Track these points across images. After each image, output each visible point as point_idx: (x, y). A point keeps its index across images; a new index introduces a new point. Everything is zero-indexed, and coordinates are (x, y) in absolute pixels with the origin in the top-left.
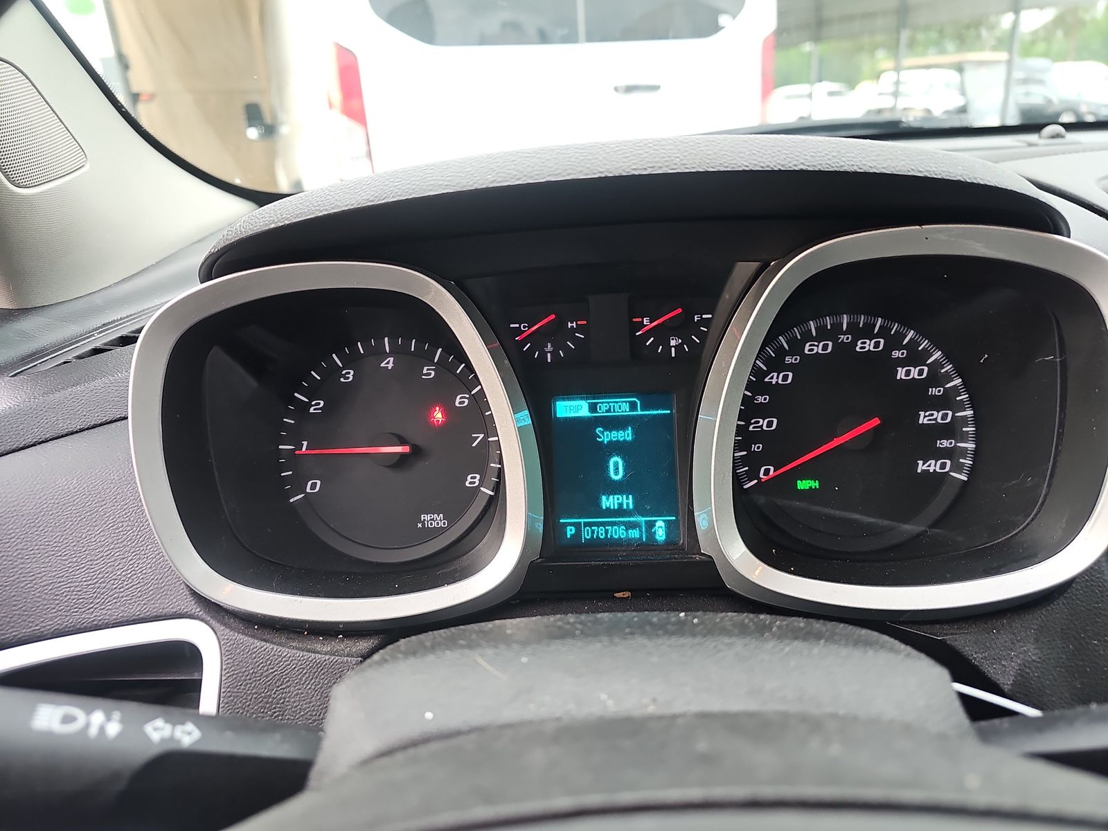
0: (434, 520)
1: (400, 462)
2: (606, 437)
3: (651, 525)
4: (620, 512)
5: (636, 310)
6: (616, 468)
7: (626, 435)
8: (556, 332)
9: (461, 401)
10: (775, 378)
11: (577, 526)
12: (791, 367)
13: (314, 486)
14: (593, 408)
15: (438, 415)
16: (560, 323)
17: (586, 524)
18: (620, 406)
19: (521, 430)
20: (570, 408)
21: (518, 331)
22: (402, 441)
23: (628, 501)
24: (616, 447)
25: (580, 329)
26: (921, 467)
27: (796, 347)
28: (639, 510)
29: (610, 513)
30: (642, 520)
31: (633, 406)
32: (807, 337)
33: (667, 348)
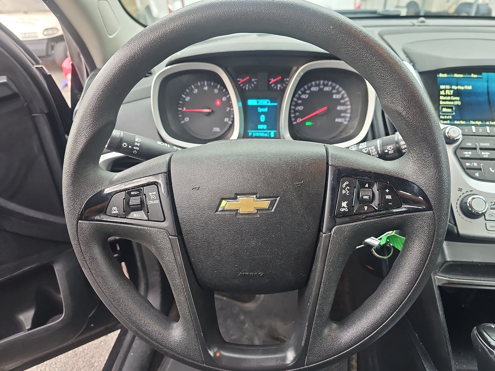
0: (217, 129)
1: (209, 114)
2: (260, 110)
3: (270, 133)
4: (263, 129)
5: (270, 77)
6: (263, 118)
7: (266, 110)
8: (249, 82)
9: (224, 99)
10: (303, 96)
11: (252, 133)
12: (307, 94)
13: (187, 119)
14: (258, 102)
15: (218, 103)
16: (250, 80)
17: (255, 132)
18: (265, 102)
19: (239, 108)
20: (251, 102)
21: (239, 81)
22: (209, 109)
23: (265, 127)
24: (263, 113)
25: (255, 81)
26: (337, 120)
27: (309, 88)
28: (268, 129)
29: (260, 130)
30: (269, 131)
31: (268, 102)
32: (312, 86)
33: (277, 87)
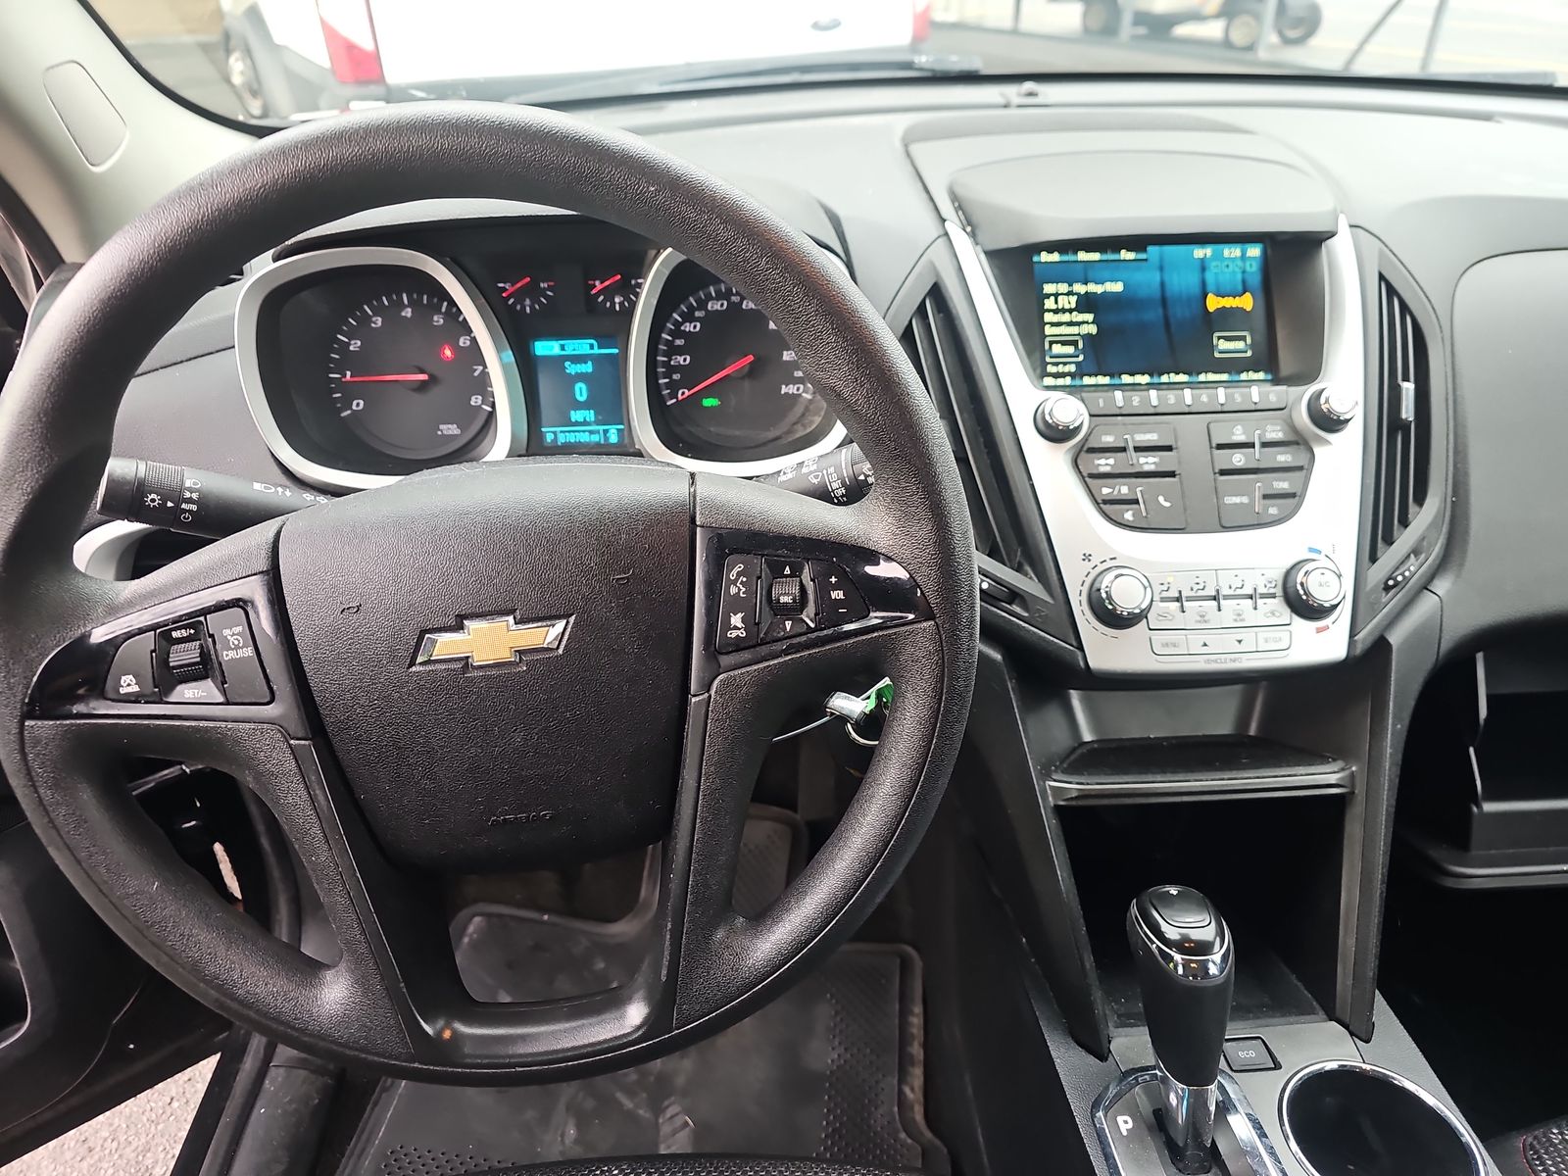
0: (450, 429)
1: (422, 387)
2: (572, 369)
3: (606, 432)
4: (585, 423)
5: (590, 275)
6: (581, 392)
7: (588, 368)
8: (533, 291)
9: (464, 341)
10: (688, 327)
11: (555, 433)
12: (698, 319)
13: (358, 405)
14: (563, 348)
15: (448, 353)
16: (535, 283)
17: (561, 432)
18: (582, 346)
19: (505, 367)
20: (544, 348)
21: (504, 290)
22: (422, 372)
23: (590, 415)
24: (581, 377)
25: (550, 288)
26: (784, 390)
27: (702, 305)
28: (597, 422)
29: (577, 424)
30: (601, 428)
31: (592, 346)
32: (709, 297)
33: (613, 304)
